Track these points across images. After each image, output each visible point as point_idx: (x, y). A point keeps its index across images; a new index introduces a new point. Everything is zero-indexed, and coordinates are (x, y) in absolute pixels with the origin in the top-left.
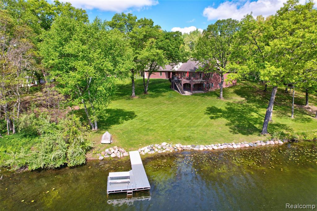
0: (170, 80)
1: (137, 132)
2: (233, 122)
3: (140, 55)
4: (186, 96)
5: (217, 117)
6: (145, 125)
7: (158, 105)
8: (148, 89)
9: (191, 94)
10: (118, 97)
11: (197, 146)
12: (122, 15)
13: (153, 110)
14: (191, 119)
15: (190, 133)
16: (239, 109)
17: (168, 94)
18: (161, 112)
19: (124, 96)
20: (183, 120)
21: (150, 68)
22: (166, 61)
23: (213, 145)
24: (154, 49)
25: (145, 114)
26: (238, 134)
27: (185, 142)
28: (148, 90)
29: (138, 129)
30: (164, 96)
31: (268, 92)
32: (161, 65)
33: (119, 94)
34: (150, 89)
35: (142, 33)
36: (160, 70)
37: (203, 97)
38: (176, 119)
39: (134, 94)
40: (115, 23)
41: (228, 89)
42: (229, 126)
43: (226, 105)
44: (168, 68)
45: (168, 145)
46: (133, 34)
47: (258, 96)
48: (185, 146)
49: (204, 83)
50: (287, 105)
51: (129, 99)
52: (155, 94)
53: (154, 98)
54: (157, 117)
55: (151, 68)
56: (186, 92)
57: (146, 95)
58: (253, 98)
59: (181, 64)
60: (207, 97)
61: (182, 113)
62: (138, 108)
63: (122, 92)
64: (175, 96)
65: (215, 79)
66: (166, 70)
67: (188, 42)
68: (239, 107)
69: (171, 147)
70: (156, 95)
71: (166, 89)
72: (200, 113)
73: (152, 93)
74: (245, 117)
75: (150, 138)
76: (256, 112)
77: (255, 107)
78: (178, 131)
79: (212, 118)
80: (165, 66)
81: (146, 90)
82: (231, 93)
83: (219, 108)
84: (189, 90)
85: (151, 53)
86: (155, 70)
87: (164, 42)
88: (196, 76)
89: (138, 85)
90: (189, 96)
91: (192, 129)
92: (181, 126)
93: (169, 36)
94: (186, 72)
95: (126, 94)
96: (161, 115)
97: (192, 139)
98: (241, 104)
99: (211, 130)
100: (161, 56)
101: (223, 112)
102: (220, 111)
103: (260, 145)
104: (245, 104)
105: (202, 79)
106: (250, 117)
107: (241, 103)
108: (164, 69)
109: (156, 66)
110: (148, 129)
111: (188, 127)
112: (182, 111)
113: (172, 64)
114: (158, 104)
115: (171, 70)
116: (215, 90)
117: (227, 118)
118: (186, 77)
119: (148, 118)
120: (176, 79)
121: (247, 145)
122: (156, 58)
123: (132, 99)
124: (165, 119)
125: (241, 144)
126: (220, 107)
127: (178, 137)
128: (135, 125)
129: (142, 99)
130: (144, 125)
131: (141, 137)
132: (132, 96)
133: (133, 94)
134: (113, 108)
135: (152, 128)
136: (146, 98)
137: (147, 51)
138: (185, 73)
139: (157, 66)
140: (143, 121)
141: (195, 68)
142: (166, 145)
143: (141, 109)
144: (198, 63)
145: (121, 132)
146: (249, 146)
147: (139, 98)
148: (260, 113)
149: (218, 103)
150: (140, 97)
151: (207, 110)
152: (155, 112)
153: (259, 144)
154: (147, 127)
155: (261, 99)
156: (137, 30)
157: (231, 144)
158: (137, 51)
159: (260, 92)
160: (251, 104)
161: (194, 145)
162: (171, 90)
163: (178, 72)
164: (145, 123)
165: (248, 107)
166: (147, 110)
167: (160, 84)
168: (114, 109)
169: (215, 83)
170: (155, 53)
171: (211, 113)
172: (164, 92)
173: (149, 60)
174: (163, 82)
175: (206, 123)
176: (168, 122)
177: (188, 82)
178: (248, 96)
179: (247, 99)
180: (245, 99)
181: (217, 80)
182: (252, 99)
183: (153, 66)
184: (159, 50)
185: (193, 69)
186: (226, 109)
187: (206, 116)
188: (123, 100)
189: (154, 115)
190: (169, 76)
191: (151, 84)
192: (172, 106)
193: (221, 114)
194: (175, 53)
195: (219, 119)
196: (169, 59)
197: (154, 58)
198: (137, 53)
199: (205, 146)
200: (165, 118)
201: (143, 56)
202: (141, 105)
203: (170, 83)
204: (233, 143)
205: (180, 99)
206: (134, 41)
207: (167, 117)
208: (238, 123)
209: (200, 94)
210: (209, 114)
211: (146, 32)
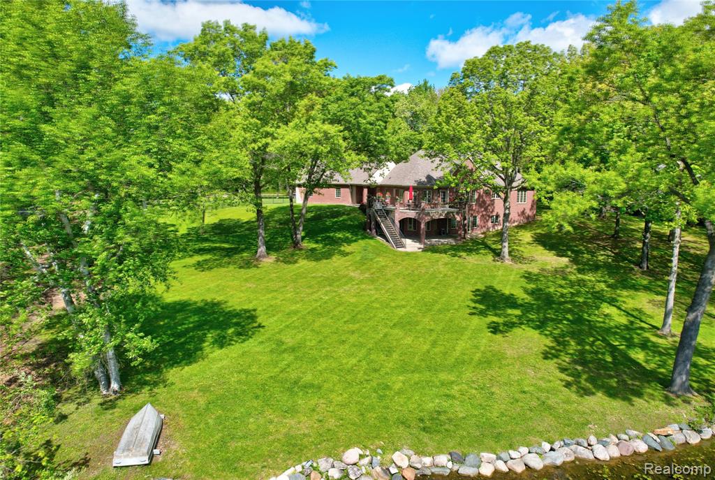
0: (363, 209)
1: (257, 397)
2: (560, 341)
3: (275, 141)
4: (408, 254)
5: (510, 325)
6: (288, 366)
7: (330, 285)
8: (303, 234)
9: (422, 246)
10: (216, 260)
11: (471, 459)
12: (226, 29)
13: (315, 305)
14: (434, 336)
15: (437, 396)
16: (562, 295)
17: (358, 247)
18: (340, 312)
19: (237, 257)
20: (408, 340)
21: (307, 177)
22: (351, 157)
23: (524, 450)
24: (317, 122)
25: (290, 321)
26: (593, 394)
27: (425, 437)
28: (303, 238)
29: (263, 387)
30: (347, 254)
31: (623, 241)
32: (336, 169)
33: (224, 249)
34: (311, 234)
35: (280, 75)
36: (334, 183)
37: (454, 256)
38: (385, 335)
39: (262, 249)
40: (202, 48)
41: (516, 231)
42: (555, 360)
43: (523, 282)
44: (357, 176)
45: (367, 460)
46: (255, 79)
47: (602, 253)
48: (427, 461)
49: (455, 219)
50: (687, 277)
51: (247, 265)
52: (323, 248)
53: (319, 262)
54: (326, 331)
55: (310, 177)
56: (408, 242)
57: (298, 252)
58: (589, 257)
59: (392, 165)
60: (467, 257)
61: (402, 312)
62: (270, 296)
63: (233, 243)
64: (378, 255)
65: (481, 206)
66: (352, 183)
67: (403, 111)
68: (561, 286)
69: (378, 469)
70: (325, 252)
71: (352, 233)
72: (457, 310)
73: (314, 246)
74: (589, 321)
75: (302, 425)
76: (612, 302)
77: (603, 286)
78: (397, 386)
79: (495, 329)
80: (350, 171)
81: (299, 236)
82: (528, 243)
83: (507, 292)
84: (415, 236)
85: (307, 135)
86: (321, 181)
87: (344, 105)
88: (433, 198)
89: (276, 221)
90: (414, 253)
91: (443, 376)
92: (403, 368)
93: (358, 87)
94: (407, 188)
95: (243, 250)
96: (340, 323)
97: (447, 426)
98: (564, 279)
99: (504, 379)
100: (336, 142)
101: (522, 305)
102: (511, 302)
103: (681, 442)
104: (573, 277)
105: (447, 206)
106: (604, 322)
107: (560, 272)
108: (345, 179)
109: (324, 171)
110: (296, 383)
111: (429, 368)
112: (404, 306)
113: (368, 166)
114: (330, 281)
115: (365, 183)
116: (483, 236)
117: (541, 326)
118: (406, 201)
119: (301, 336)
120: (378, 206)
121: (642, 448)
122: (324, 149)
123: (256, 266)
124: (352, 339)
125: (617, 441)
126: (508, 287)
127: (398, 419)
128: (254, 369)
129: (286, 266)
130: (283, 364)
131: (271, 422)
132: (258, 255)
133: (259, 250)
134: (194, 298)
135: (308, 378)
136: (296, 262)
137: (297, 127)
138: (401, 191)
139: (328, 173)
140: (284, 347)
141: (429, 178)
142: (361, 457)
143: (278, 302)
144: (440, 164)
145: (202, 402)
146: (647, 447)
147: (278, 260)
148: (624, 306)
149: (500, 273)
150: (281, 259)
151: (476, 302)
152: (320, 310)
153: (679, 438)
154: (293, 376)
155: (613, 260)
156: (266, 67)
157: (586, 445)
158: (268, 129)
159: (603, 240)
160: (589, 277)
161: (458, 451)
162: (366, 238)
163: (384, 189)
164: (288, 358)
165: (584, 286)
166: (297, 303)
167: (336, 219)
168: (196, 303)
169: (483, 215)
170: (317, 135)
171: (488, 309)
172: (348, 241)
173: (302, 154)
174: (344, 214)
175: (482, 349)
176: (364, 351)
177: (412, 214)
178: (577, 253)
179: (575, 261)
180: (570, 261)
181: (486, 209)
182: (589, 260)
183: (316, 172)
184: (330, 126)
185: (424, 179)
186: (528, 294)
187: (476, 320)
188: (231, 267)
189: (317, 324)
190: (360, 200)
191: (313, 219)
192: (372, 287)
193: (518, 312)
194: (377, 135)
195: (517, 331)
196: (359, 151)
197: (317, 149)
198: (267, 135)
199: (499, 458)
200: (353, 332)
201: (283, 142)
202: (281, 284)
203: (363, 218)
204: (593, 439)
205: (392, 264)
206: (257, 98)
207: (358, 330)
208: (579, 347)
209: (447, 247)
210: (482, 313)
211: (294, 74)
